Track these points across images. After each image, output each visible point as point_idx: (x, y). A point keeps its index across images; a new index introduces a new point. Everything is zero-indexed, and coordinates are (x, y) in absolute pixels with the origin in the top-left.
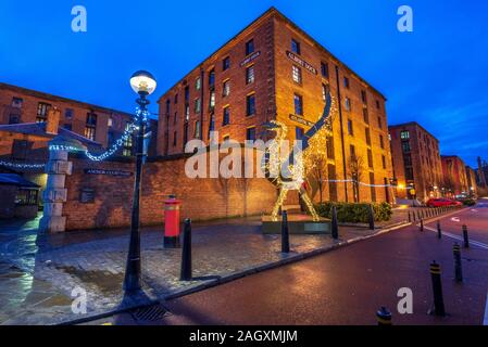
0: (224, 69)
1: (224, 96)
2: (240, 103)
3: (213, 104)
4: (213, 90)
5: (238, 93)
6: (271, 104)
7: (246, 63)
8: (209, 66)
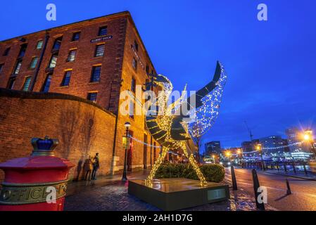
0: (73, 40)
1: (68, 61)
2: (85, 70)
3: (52, 66)
4: (56, 54)
5: (84, 61)
6: (117, 77)
7: (98, 41)
8: (56, 33)
